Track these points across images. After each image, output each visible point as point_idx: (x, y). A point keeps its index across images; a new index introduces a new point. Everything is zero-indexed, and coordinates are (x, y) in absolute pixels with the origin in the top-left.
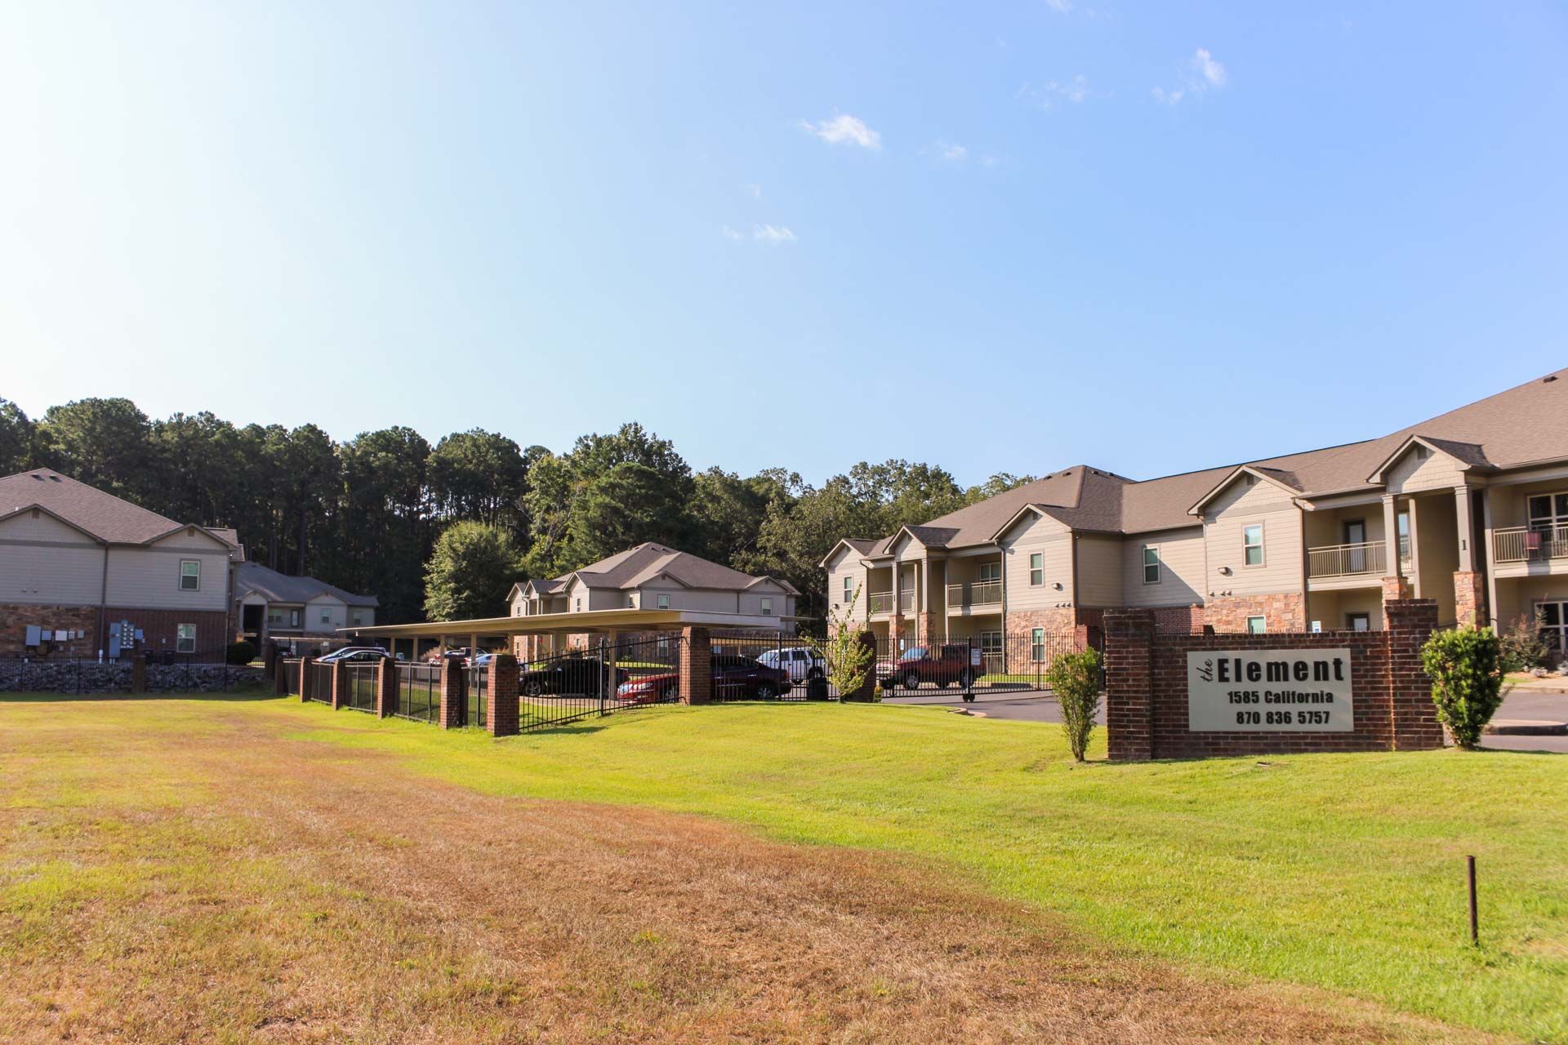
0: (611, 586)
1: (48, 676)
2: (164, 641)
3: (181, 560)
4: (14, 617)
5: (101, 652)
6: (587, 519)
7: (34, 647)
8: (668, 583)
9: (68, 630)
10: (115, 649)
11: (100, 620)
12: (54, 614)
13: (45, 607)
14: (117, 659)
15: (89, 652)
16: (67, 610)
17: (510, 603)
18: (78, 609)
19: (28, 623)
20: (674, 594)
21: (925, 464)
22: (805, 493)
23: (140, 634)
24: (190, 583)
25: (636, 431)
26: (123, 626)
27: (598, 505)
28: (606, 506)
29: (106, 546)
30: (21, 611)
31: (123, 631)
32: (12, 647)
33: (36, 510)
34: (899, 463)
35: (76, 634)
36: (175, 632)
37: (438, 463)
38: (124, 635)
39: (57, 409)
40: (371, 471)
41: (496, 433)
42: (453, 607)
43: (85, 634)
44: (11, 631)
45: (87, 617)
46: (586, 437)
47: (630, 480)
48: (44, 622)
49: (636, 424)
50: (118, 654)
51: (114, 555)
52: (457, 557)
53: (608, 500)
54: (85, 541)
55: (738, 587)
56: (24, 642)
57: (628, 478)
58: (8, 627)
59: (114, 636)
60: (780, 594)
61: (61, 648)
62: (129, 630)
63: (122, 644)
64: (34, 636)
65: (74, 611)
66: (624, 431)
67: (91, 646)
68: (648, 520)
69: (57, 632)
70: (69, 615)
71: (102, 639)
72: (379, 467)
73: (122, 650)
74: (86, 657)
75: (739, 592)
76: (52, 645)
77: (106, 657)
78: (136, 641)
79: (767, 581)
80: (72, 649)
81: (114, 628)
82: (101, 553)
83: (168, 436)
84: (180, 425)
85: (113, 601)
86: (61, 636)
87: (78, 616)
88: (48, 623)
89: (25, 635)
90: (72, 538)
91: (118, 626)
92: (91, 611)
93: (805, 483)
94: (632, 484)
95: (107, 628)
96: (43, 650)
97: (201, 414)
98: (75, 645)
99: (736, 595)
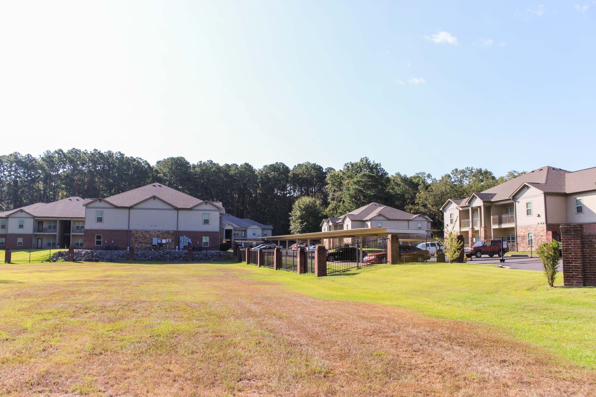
0: (359, 219)
1: (160, 255)
2: (198, 243)
3: (203, 213)
4: (149, 235)
5: (177, 247)
6: (349, 194)
7: (155, 245)
8: (381, 218)
9: (166, 239)
10: (182, 246)
11: (176, 235)
12: (162, 234)
13: (158, 231)
14: (183, 249)
15: (173, 247)
16: (165, 232)
17: (321, 227)
18: (169, 232)
19: (154, 237)
20: (383, 222)
21: (481, 168)
22: (433, 181)
23: (190, 241)
24: (206, 222)
25: (367, 160)
26: (184, 238)
27: (354, 189)
28: (357, 189)
29: (177, 209)
30: (151, 233)
31: (184, 239)
32: (148, 245)
33: (154, 197)
34: (470, 168)
35: (169, 241)
36: (202, 240)
37: (293, 175)
38: (185, 241)
39: (160, 161)
40: (269, 179)
41: (314, 163)
42: (300, 229)
43: (172, 240)
44: (148, 240)
45: (172, 235)
46: (348, 163)
47: (365, 179)
48: (158, 237)
49: (366, 158)
50: (183, 247)
51: (180, 212)
52: (301, 210)
53: (357, 187)
54: (170, 207)
55: (408, 219)
56: (152, 244)
57: (365, 178)
58: (147, 238)
59: (181, 241)
60: (425, 221)
61: (164, 246)
62: (186, 239)
63: (184, 244)
64: (155, 241)
65: (168, 232)
66: (362, 160)
67: (173, 245)
68: (373, 194)
69: (163, 240)
70: (165, 234)
71: (177, 242)
72: (272, 178)
73: (184, 246)
74: (172, 249)
75: (408, 220)
76: (161, 245)
77: (179, 249)
78: (189, 243)
79: (419, 216)
80: (168, 246)
81: (181, 238)
82: (176, 212)
83: (197, 169)
84: (201, 165)
85: (180, 229)
86: (164, 241)
87: (169, 234)
88: (160, 237)
89: (152, 241)
90: (167, 207)
91: (183, 237)
92: (174, 233)
93: (433, 178)
94: (366, 180)
95: (179, 238)
96: (158, 246)
97: (208, 161)
98: (168, 244)
99: (407, 222)
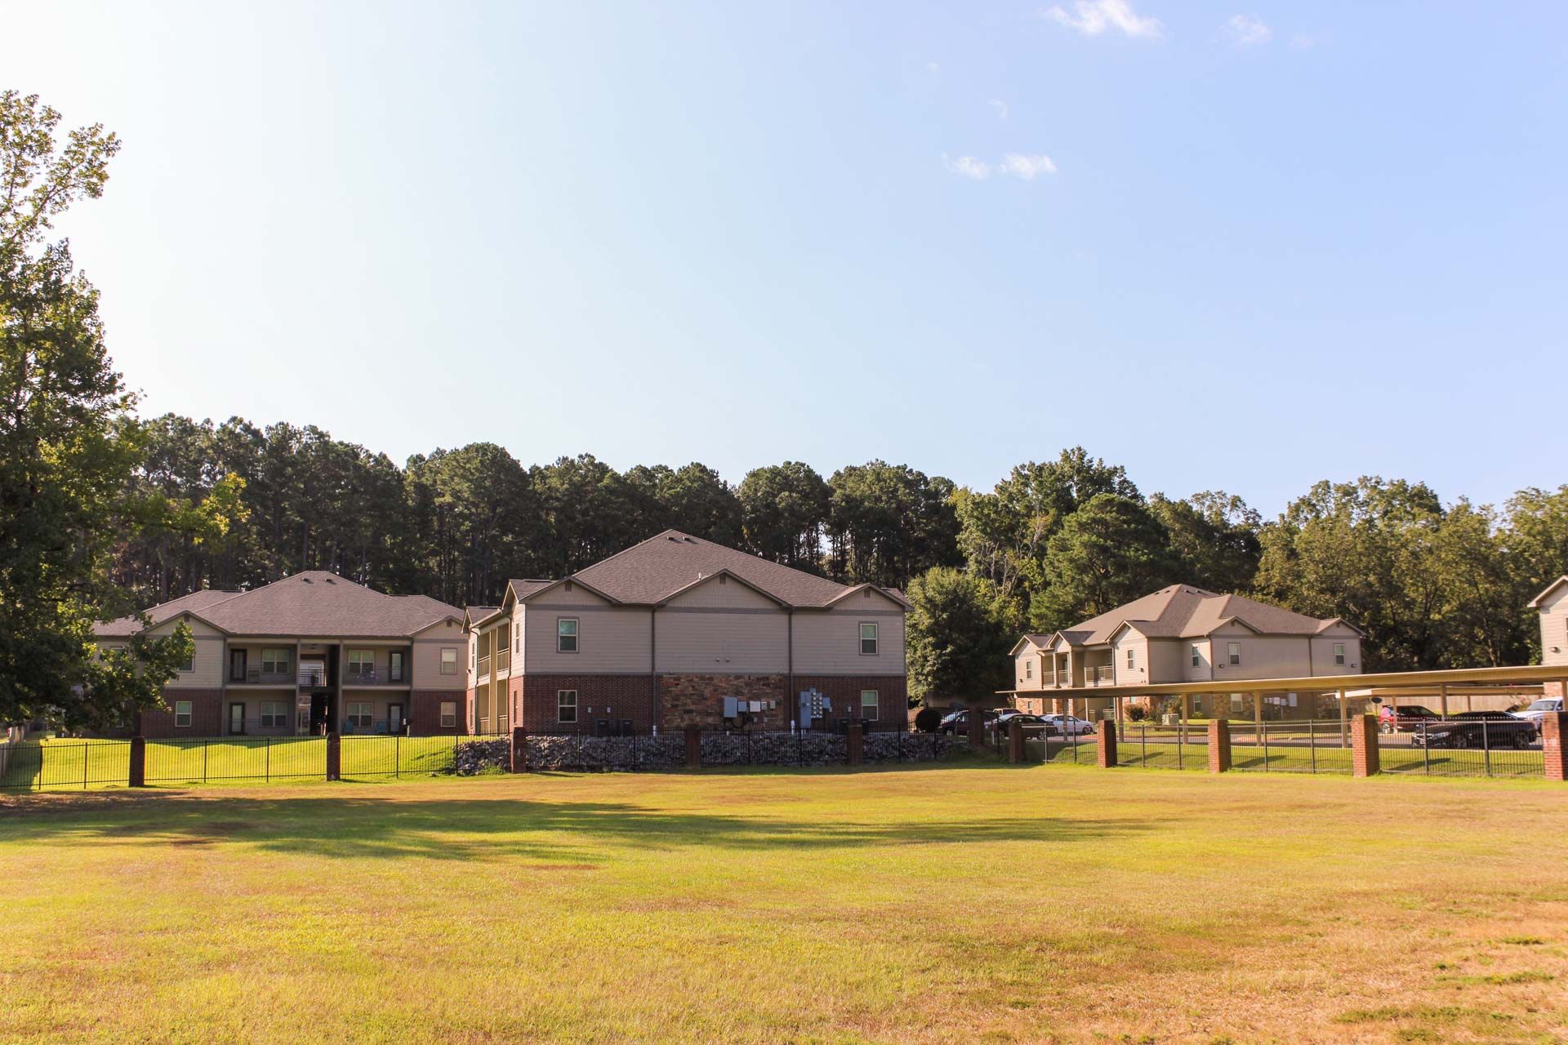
0: (1169, 635)
2: (850, 709)
4: (711, 689)
5: (793, 722)
6: (1071, 561)
7: (730, 719)
8: (1238, 630)
9: (760, 700)
10: (806, 721)
11: (789, 688)
12: (747, 684)
13: (738, 677)
14: (807, 730)
15: (780, 723)
16: (758, 679)
17: (1013, 658)
18: (767, 678)
19: (726, 694)
20: (1244, 641)
22: (1248, 519)
23: (826, 703)
24: (869, 647)
25: (1082, 456)
26: (812, 695)
27: (1084, 545)
28: (1094, 545)
29: (789, 610)
30: (716, 681)
31: (812, 699)
32: (710, 720)
33: (724, 576)
34: (1373, 481)
35: (768, 705)
36: (858, 699)
37: (847, 502)
38: (814, 704)
40: (776, 513)
41: (901, 464)
42: (934, 664)
43: (777, 704)
44: (709, 703)
45: (777, 687)
46: (1023, 467)
47: (1114, 514)
48: (737, 693)
49: (1080, 449)
50: (809, 724)
51: (797, 619)
52: (931, 605)
53: (1094, 538)
54: (768, 605)
55: (1310, 632)
56: (721, 714)
57: (1111, 512)
58: (706, 699)
59: (804, 705)
60: (1354, 638)
61: (756, 720)
62: (818, 699)
63: (813, 714)
64: (732, 707)
65: (764, 680)
66: (1066, 457)
67: (781, 717)
68: (1144, 558)
69: (751, 702)
70: (758, 685)
71: (792, 708)
72: (785, 509)
73: (812, 719)
74: (779, 729)
75: (1310, 637)
76: (746, 717)
77: (798, 729)
78: (825, 710)
79: (1338, 624)
80: (766, 720)
81: (804, 696)
82: (785, 618)
85: (800, 669)
86: (755, 707)
87: (768, 685)
88: (742, 694)
89: (722, 706)
90: (761, 604)
91: (807, 694)
92: (780, 680)
93: (1249, 508)
94: (1117, 519)
95: (797, 697)
96: (738, 723)
97: (581, 456)
98: (767, 716)
99: (1307, 641)
